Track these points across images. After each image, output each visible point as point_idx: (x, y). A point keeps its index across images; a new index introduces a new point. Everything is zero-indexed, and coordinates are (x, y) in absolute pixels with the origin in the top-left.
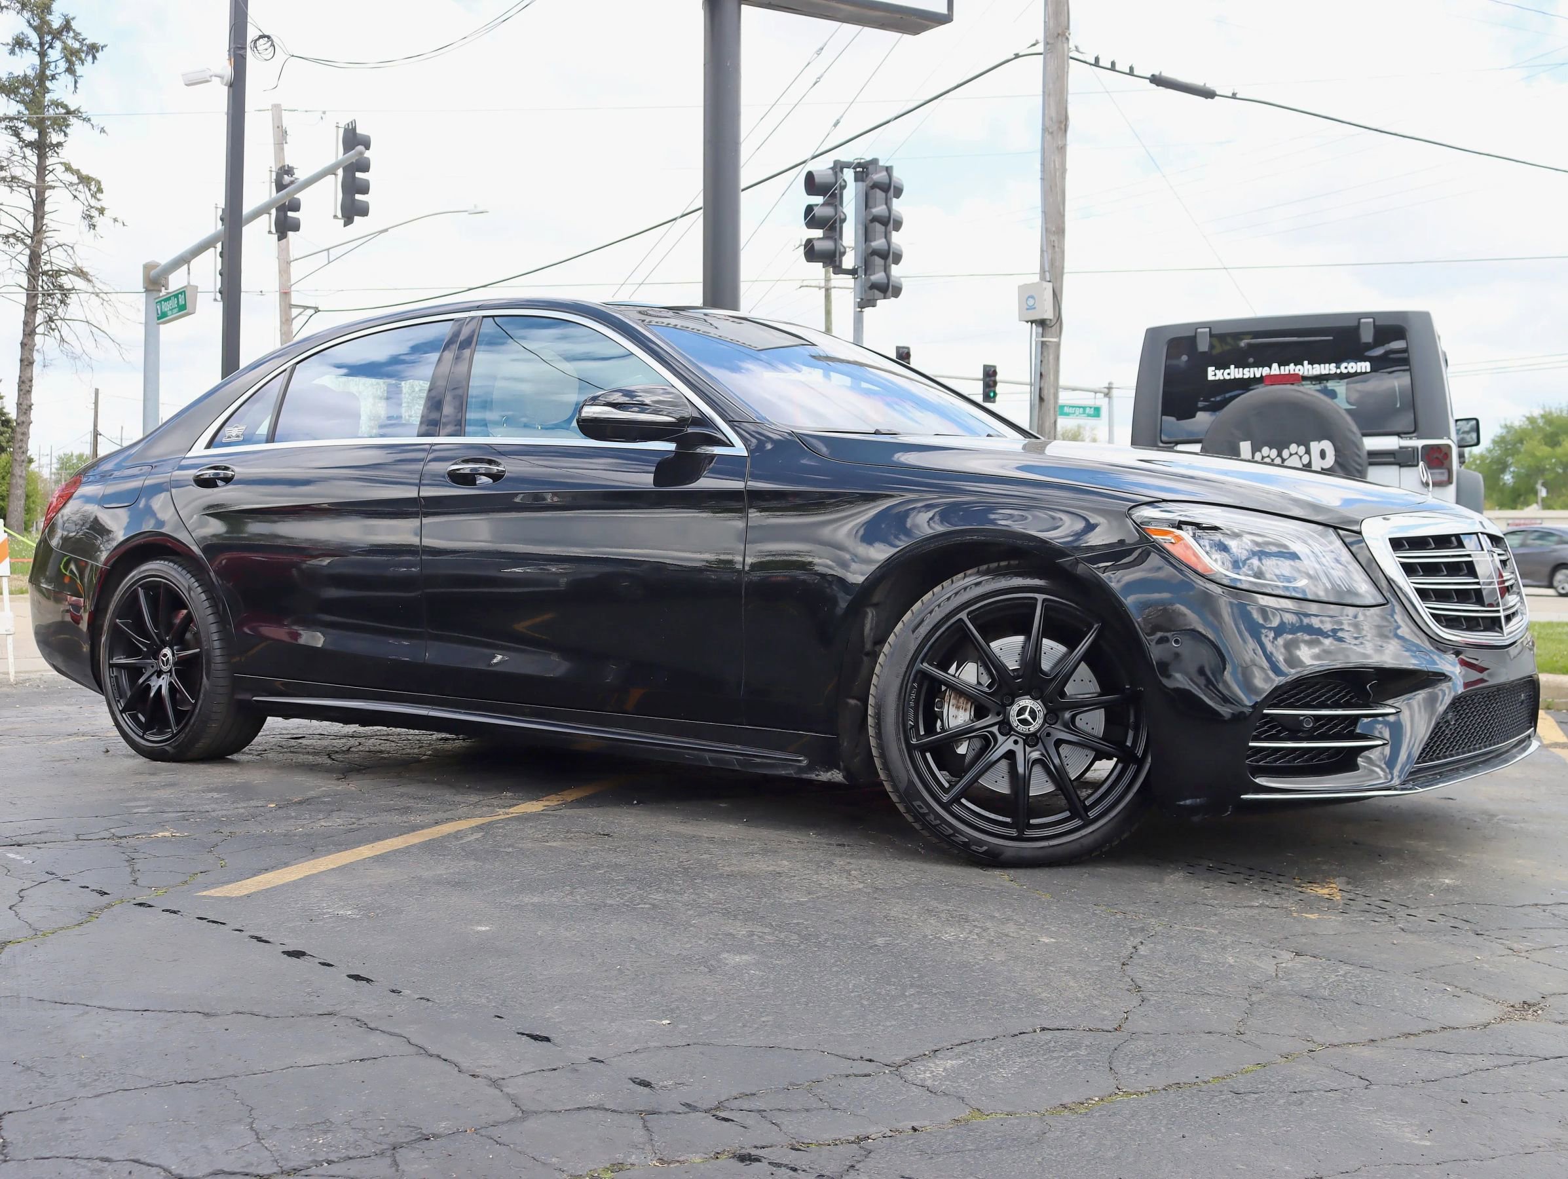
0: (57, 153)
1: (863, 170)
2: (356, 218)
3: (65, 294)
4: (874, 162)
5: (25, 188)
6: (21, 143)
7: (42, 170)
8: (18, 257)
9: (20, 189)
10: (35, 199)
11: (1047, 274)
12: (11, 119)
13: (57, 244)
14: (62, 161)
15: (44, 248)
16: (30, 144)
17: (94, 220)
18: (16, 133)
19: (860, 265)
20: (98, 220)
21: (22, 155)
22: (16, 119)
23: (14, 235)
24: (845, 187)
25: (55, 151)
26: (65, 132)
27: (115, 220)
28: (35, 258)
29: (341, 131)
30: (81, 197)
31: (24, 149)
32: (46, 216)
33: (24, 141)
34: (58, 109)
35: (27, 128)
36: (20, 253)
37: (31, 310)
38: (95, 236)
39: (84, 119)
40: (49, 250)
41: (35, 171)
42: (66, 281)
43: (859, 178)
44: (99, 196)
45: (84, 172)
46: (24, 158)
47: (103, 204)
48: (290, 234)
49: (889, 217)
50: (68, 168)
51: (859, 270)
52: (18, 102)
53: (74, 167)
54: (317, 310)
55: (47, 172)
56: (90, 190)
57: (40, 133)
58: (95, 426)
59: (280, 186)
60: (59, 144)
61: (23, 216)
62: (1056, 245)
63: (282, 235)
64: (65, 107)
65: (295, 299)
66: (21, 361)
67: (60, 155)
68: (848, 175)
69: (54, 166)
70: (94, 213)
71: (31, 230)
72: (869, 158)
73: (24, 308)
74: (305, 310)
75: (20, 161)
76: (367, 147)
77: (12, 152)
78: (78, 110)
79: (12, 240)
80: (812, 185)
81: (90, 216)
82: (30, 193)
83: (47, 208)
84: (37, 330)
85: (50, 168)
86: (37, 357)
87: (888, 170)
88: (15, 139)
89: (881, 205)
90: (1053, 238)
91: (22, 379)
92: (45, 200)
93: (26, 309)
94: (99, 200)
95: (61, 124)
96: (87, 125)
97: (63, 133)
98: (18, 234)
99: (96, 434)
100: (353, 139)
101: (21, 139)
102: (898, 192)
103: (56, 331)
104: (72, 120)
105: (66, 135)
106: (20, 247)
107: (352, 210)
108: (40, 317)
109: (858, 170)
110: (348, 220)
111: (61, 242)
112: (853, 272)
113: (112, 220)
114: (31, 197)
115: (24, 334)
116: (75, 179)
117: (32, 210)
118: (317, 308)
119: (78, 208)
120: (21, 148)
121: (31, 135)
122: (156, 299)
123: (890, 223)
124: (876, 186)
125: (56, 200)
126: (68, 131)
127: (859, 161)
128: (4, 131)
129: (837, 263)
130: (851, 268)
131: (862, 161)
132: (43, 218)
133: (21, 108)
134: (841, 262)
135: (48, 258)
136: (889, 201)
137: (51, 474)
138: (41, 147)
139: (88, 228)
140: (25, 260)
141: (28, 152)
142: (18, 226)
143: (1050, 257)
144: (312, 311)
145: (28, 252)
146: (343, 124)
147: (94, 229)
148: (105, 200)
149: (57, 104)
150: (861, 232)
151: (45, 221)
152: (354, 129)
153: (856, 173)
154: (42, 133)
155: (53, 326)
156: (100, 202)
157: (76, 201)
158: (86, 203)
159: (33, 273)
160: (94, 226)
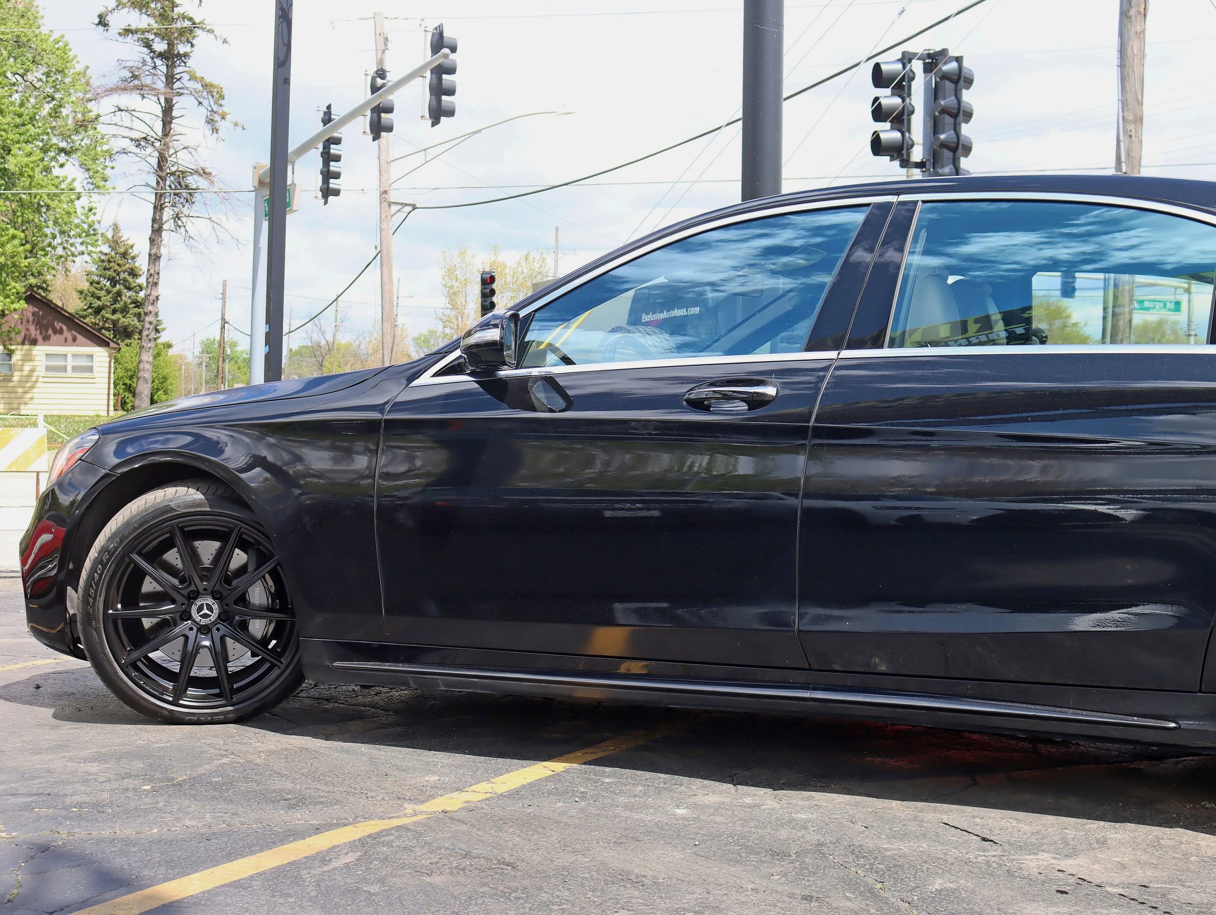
0: (185, 63)
1: (933, 60)
2: (442, 118)
3: (190, 194)
4: (943, 52)
5: (155, 95)
6: (152, 54)
7: (170, 79)
8: (148, 159)
9: (150, 96)
10: (163, 105)
11: (1124, 165)
12: (144, 31)
13: (182, 147)
14: (187, 69)
15: (172, 151)
16: (161, 55)
17: (217, 124)
18: (148, 45)
19: (928, 158)
20: (222, 125)
21: (153, 65)
22: (148, 32)
23: (145, 138)
24: (913, 78)
25: (182, 61)
26: (191, 43)
27: (236, 125)
28: (162, 160)
29: (429, 35)
30: (205, 103)
31: (155, 59)
32: (173, 121)
33: (154, 52)
34: (184, 21)
35: (157, 40)
36: (150, 155)
37: (158, 208)
38: (217, 139)
39: (208, 31)
40: (176, 152)
41: (164, 80)
42: (192, 181)
43: (928, 69)
44: (221, 102)
45: (208, 80)
46: (155, 67)
47: (225, 109)
48: (383, 134)
49: (959, 109)
50: (193, 78)
51: (927, 163)
52: (148, 15)
53: (199, 74)
54: (414, 208)
55: (175, 80)
56: (213, 97)
57: (168, 44)
58: (223, 315)
59: (374, 89)
60: (186, 55)
61: (153, 121)
62: (1133, 134)
63: (376, 137)
64: (191, 19)
65: (393, 197)
66: (150, 255)
67: (187, 64)
68: (917, 66)
69: (181, 75)
70: (217, 118)
71: (160, 134)
72: (938, 49)
73: (153, 206)
74: (404, 207)
75: (151, 71)
76: (453, 49)
77: (144, 62)
78: (202, 22)
79: (143, 143)
80: (879, 78)
81: (212, 120)
82: (158, 99)
83: (175, 113)
84: (165, 227)
85: (178, 76)
86: (163, 251)
87: (959, 60)
88: (146, 50)
89: (950, 96)
90: (1131, 127)
91: (150, 273)
92: (173, 106)
93: (155, 208)
94: (221, 105)
95: (187, 34)
96: (211, 36)
97: (190, 45)
98: (149, 138)
99: (224, 322)
100: (439, 43)
101: (153, 51)
102: (969, 82)
103: (183, 228)
104: (198, 32)
105: (192, 46)
106: (150, 150)
107: (438, 113)
108: (168, 213)
109: (927, 61)
110: (436, 122)
111: (186, 145)
112: (920, 165)
113: (233, 125)
114: (160, 104)
115: (153, 231)
116: (198, 86)
117: (161, 115)
118: (415, 205)
119: (203, 112)
120: (152, 58)
121: (160, 46)
122: (264, 197)
123: (960, 114)
124: (945, 77)
125: (182, 105)
126: (194, 42)
127: (928, 52)
128: (136, 43)
129: (905, 157)
130: (919, 160)
131: (931, 52)
132: (171, 123)
133: (151, 21)
134: (909, 154)
135: (175, 160)
136: (958, 92)
137: (194, 357)
138: (170, 57)
139: (211, 131)
140: (154, 161)
141: (158, 62)
142: (147, 130)
143: (1126, 147)
144: (410, 208)
145: (156, 154)
146: (431, 29)
147: (217, 133)
148: (227, 106)
149: (184, 17)
150: (930, 124)
151: (173, 126)
152: (441, 34)
153: (925, 64)
154: (171, 45)
155: (180, 223)
156: (221, 108)
157: (201, 108)
158: (210, 109)
159: (160, 174)
160: (217, 130)
